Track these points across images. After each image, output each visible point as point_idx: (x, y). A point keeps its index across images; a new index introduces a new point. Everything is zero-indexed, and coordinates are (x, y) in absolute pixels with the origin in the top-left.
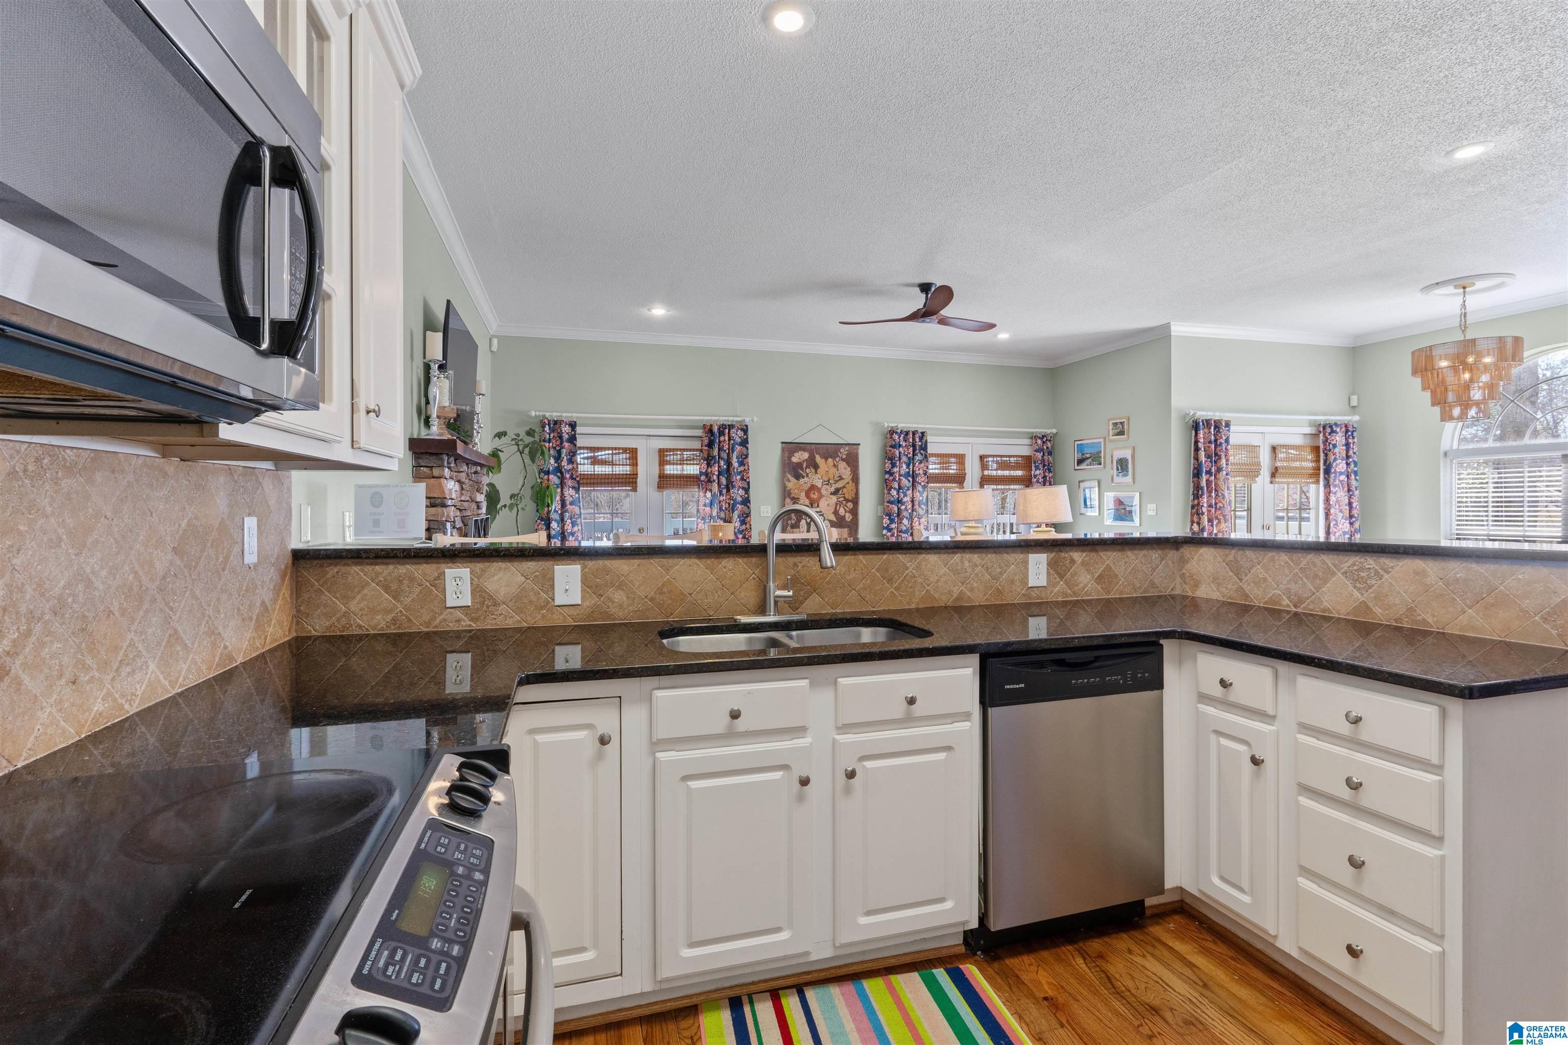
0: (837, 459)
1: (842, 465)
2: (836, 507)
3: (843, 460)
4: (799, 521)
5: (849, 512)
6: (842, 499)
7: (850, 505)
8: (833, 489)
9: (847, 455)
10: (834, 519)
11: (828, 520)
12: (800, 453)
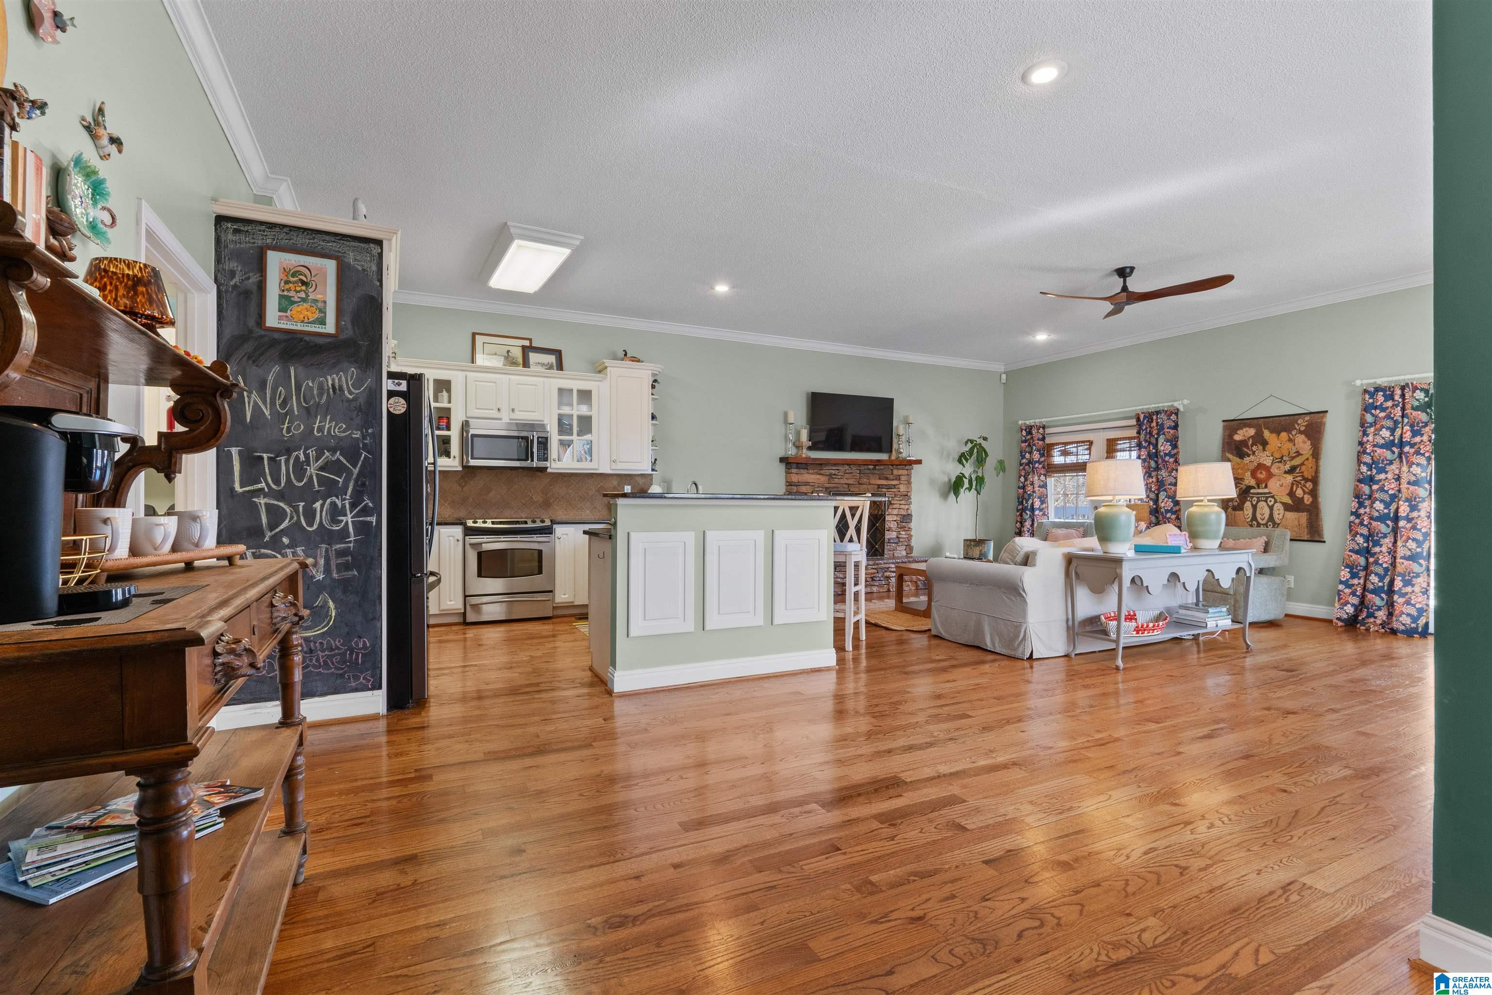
0: (1294, 433)
1: (1300, 439)
2: (1292, 488)
3: (1301, 432)
4: (1244, 503)
5: (1308, 493)
6: (1300, 478)
7: (1309, 485)
8: (1287, 467)
9: (1306, 426)
10: (1290, 502)
11: (1280, 502)
12: (1244, 429)
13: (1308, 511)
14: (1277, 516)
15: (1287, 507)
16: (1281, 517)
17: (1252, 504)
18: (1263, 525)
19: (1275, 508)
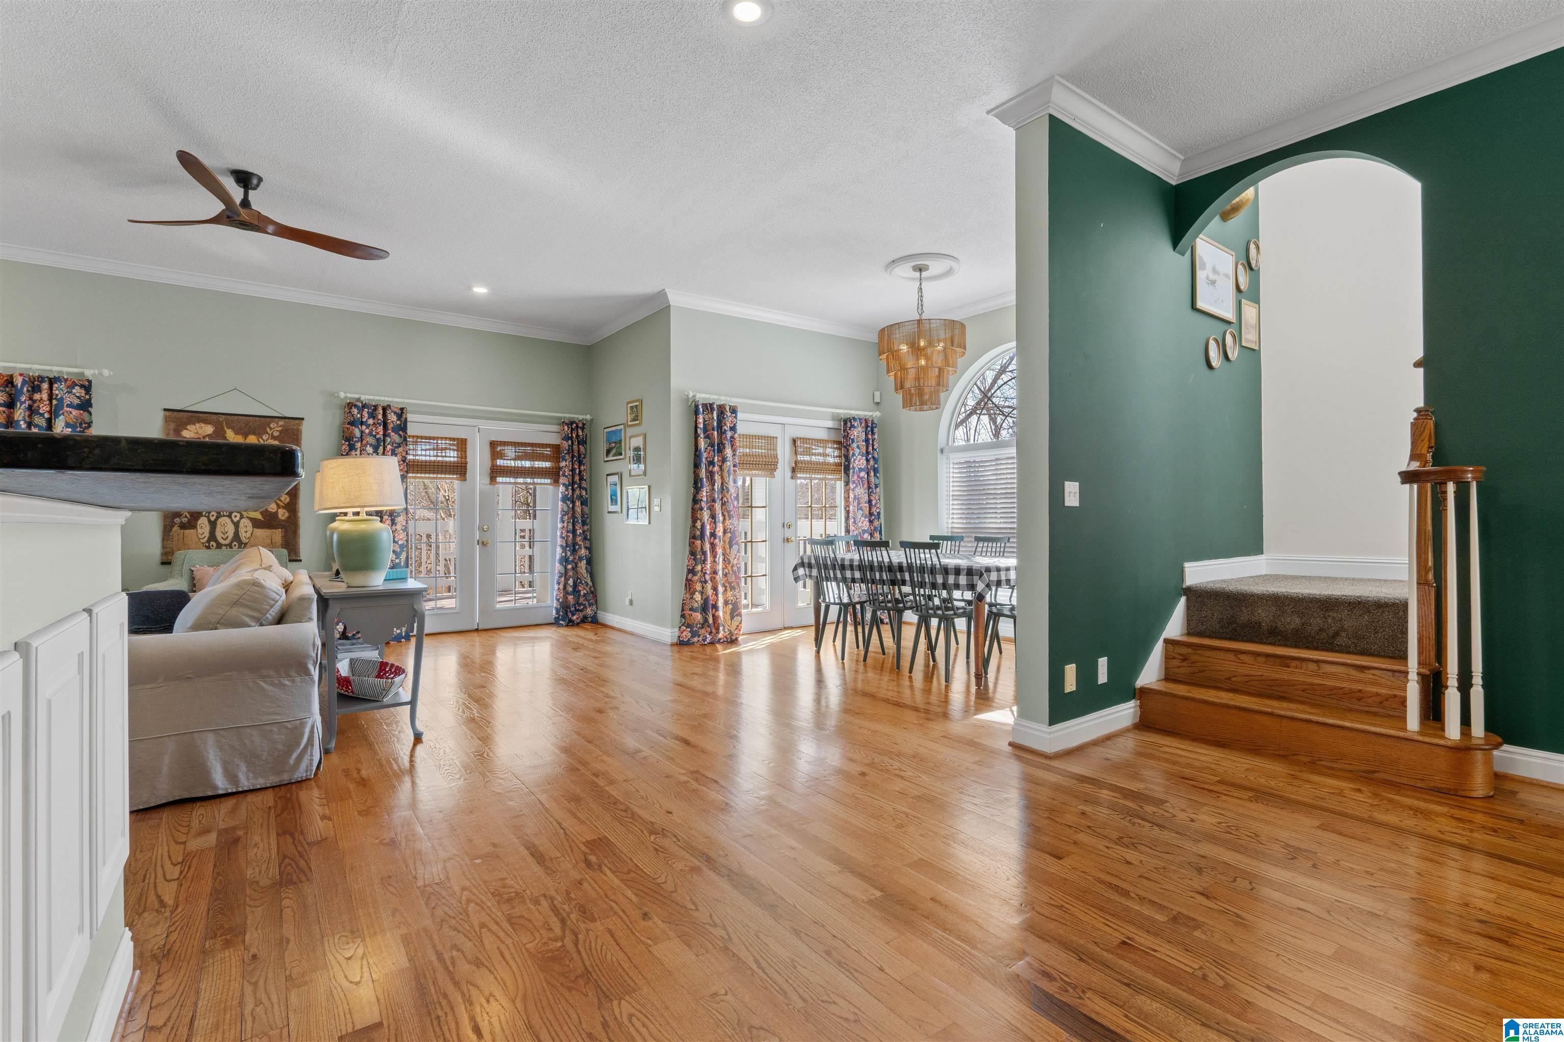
0: (264, 437)
4: (197, 519)
7: (286, 499)
10: (260, 517)
11: (247, 517)
13: (283, 527)
14: (244, 534)
15: (256, 524)
16: (248, 535)
17: (209, 521)
18: (226, 545)
19: (241, 525)
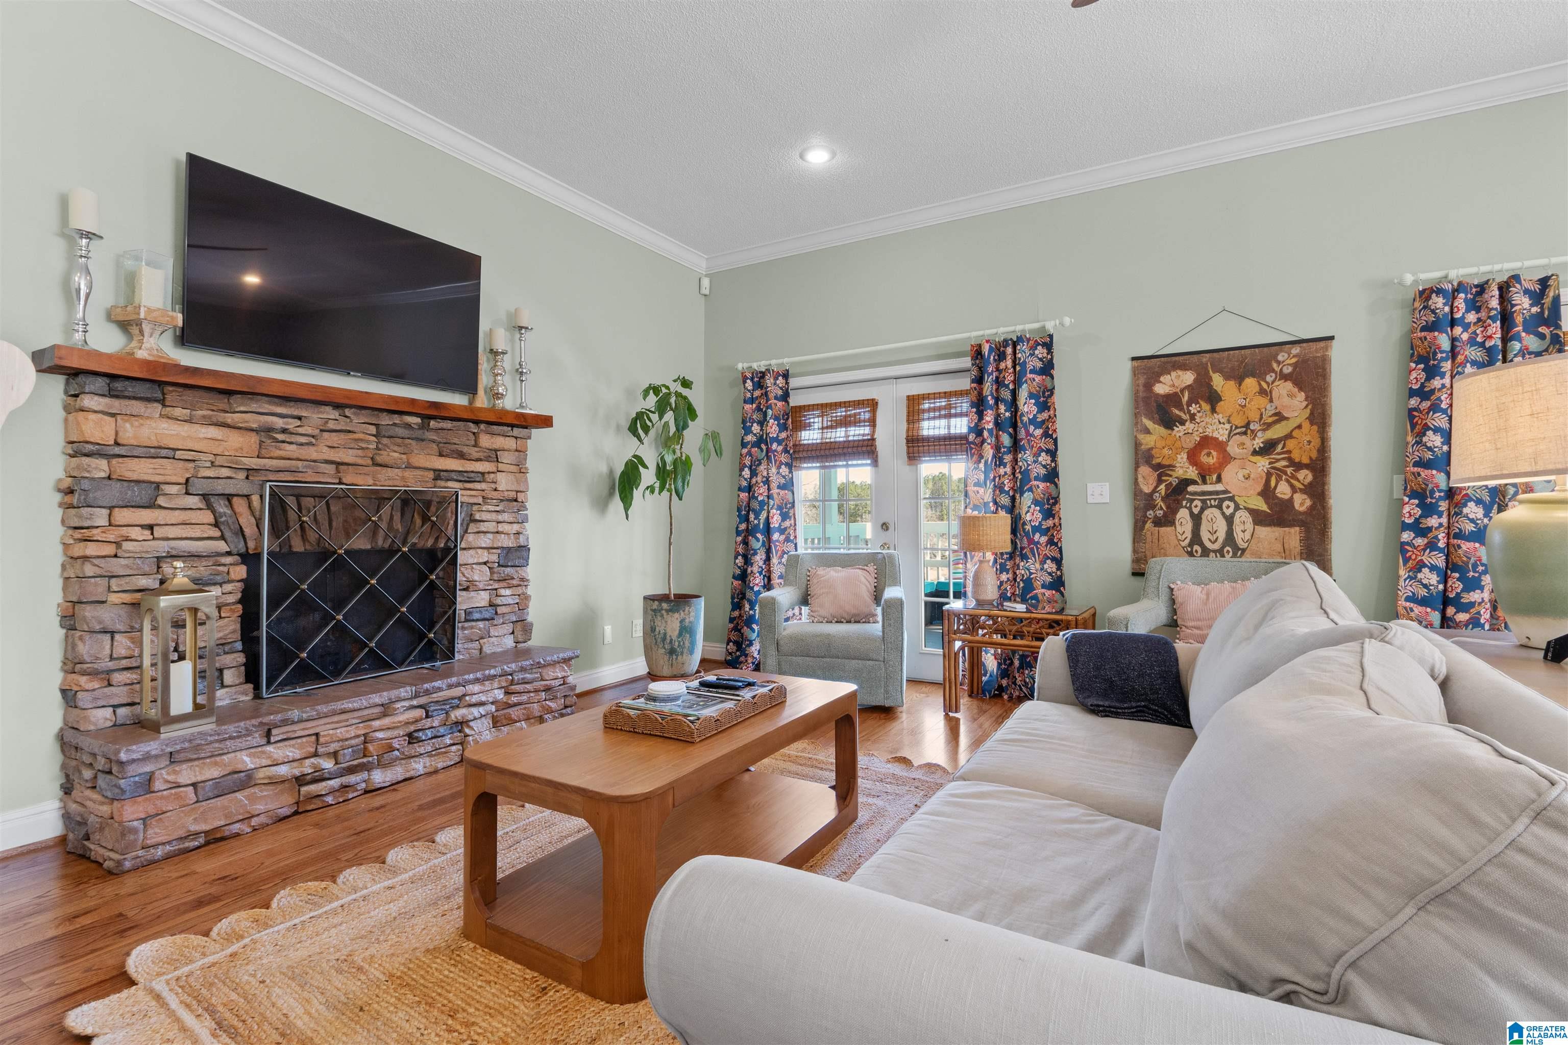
0: (1269, 378)
1: (1283, 389)
2: (1268, 481)
3: (1284, 377)
4: (1175, 512)
5: (1302, 491)
6: (1284, 463)
7: (1306, 476)
8: (1258, 443)
9: (1295, 365)
10: (1264, 507)
11: (1246, 508)
12: (1174, 374)
13: (1302, 524)
14: (1241, 535)
15: (1259, 518)
16: (1247, 536)
17: (1192, 514)
18: (1215, 551)
19: (1237, 520)
